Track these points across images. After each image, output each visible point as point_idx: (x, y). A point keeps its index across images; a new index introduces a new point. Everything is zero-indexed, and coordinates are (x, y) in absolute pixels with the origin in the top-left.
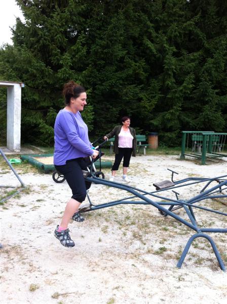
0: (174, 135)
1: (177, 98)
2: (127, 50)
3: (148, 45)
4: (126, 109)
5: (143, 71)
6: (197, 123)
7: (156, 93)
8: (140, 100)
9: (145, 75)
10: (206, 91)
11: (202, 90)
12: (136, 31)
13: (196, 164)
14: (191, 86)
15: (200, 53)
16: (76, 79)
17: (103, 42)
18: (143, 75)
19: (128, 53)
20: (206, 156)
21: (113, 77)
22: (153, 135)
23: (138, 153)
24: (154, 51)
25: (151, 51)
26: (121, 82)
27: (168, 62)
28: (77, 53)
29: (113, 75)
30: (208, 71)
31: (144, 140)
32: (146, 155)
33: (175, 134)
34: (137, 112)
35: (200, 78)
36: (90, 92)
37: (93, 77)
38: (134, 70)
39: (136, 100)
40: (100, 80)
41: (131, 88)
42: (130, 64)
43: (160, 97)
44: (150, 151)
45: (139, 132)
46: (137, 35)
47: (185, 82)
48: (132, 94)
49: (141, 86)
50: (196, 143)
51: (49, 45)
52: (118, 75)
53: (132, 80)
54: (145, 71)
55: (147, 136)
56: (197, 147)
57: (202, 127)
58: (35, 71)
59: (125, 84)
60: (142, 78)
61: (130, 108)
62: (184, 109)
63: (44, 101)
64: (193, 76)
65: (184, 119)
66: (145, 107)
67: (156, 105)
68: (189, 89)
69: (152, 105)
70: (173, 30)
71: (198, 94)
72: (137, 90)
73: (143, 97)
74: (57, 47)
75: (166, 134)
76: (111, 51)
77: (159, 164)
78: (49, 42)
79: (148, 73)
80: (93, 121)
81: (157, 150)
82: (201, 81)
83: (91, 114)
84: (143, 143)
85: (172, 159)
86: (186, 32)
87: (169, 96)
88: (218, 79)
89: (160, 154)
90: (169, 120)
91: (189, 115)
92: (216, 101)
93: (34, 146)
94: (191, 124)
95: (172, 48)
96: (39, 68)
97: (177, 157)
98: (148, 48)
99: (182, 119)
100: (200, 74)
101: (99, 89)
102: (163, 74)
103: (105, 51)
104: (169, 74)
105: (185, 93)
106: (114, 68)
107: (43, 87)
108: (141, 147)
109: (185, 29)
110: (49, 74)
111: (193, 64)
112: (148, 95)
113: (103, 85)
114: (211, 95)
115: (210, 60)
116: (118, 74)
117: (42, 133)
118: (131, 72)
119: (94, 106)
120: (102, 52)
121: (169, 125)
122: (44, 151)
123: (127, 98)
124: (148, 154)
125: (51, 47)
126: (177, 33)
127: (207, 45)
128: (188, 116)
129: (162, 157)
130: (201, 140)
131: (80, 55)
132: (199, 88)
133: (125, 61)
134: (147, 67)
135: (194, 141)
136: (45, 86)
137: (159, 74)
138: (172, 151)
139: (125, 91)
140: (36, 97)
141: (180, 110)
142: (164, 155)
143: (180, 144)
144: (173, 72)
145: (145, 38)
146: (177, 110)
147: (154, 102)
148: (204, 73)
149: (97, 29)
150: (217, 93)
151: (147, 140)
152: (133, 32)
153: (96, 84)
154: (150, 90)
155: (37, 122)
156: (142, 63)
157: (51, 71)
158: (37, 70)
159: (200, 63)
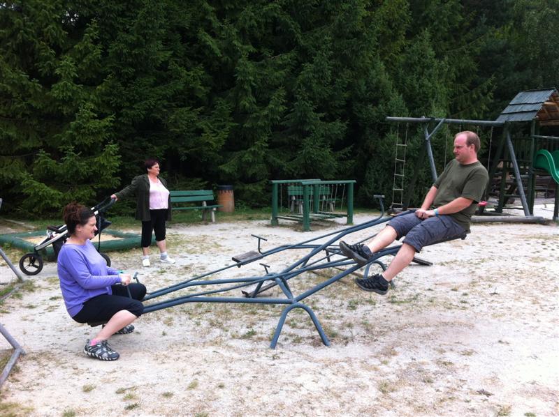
0: (260, 189)
1: (261, 127)
2: (171, 50)
3: (205, 41)
4: (176, 148)
5: (201, 85)
6: (294, 166)
7: (225, 120)
8: (200, 132)
9: (205, 91)
10: (306, 116)
11: (299, 114)
12: (185, 19)
13: (296, 230)
14: (281, 109)
15: (293, 54)
16: (85, 100)
17: (131, 36)
18: (202, 91)
19: (174, 55)
20: (310, 217)
21: (151, 94)
22: (225, 189)
23: (202, 220)
24: (218, 51)
25: (212, 51)
26: (166, 103)
27: (242, 70)
28: (86, 54)
29: (151, 91)
30: (306, 84)
31: (211, 198)
32: (215, 223)
33: (262, 185)
34: (196, 151)
35: (295, 95)
36: (111, 121)
37: (115, 95)
38: (187, 83)
39: (193, 132)
40: (128, 100)
41: (183, 113)
42: (179, 73)
43: (232, 126)
44: (222, 216)
45: (200, 186)
46: (187, 25)
47: (271, 102)
48: (184, 122)
49: (199, 109)
50: (294, 198)
51: (33, 42)
52: (160, 92)
53: (184, 99)
54: (205, 84)
55: (214, 191)
56: (296, 206)
57: (302, 173)
58: (9, 88)
59: (171, 107)
60: (200, 96)
61: (183, 146)
62: (272, 146)
63: (27, 139)
64: (283, 93)
65: (274, 161)
66: (208, 144)
67: (227, 140)
68: (279, 112)
69: (219, 141)
70: (247, 18)
71: (292, 120)
72: (194, 115)
73: (204, 127)
74: (49, 45)
75: (247, 188)
76: (145, 53)
77: (237, 235)
78: (33, 36)
79: (210, 88)
80: (119, 170)
81: (233, 214)
82: (297, 100)
83: (116, 158)
84: (209, 203)
85: (259, 226)
86: (268, 21)
87: (246, 125)
88: (323, 97)
89: (239, 220)
90: (249, 164)
91: (282, 154)
92: (322, 131)
93: (12, 221)
94: (284, 169)
95: (247, 47)
96: (16, 82)
97: (265, 222)
98: (208, 47)
99: (270, 161)
100: (294, 89)
101: (127, 114)
102: (235, 88)
103: (136, 51)
104: (245, 89)
105: (272, 120)
106: (152, 80)
107: (24, 115)
108: (206, 209)
109: (265, 16)
110: (36, 91)
111: (282, 72)
112: (211, 124)
113: (134, 109)
114: (314, 122)
115: (308, 67)
116: (160, 90)
117: (28, 196)
118: (181, 87)
119: (120, 145)
120: (130, 55)
121: (250, 172)
122: (34, 227)
123: (178, 130)
124: (218, 221)
125: (37, 46)
126: (253, 22)
127: (302, 42)
128: (280, 156)
129: (243, 224)
130: (301, 193)
131: (90, 59)
132: (294, 111)
133: (169, 67)
134: (208, 77)
135: (291, 196)
136: (28, 112)
137: (229, 89)
138: (257, 215)
139: (172, 117)
140: (12, 133)
141: (266, 147)
142: (246, 222)
143: (270, 203)
144: (251, 86)
145: (201, 30)
146: (262, 148)
147: (224, 135)
148: (299, 87)
149: (119, 15)
150: (322, 119)
151: (216, 198)
152: (180, 20)
153: (122, 108)
154: (214, 116)
155: (14, 177)
156: (199, 71)
157: (39, 87)
158: (13, 85)
159: (293, 71)
